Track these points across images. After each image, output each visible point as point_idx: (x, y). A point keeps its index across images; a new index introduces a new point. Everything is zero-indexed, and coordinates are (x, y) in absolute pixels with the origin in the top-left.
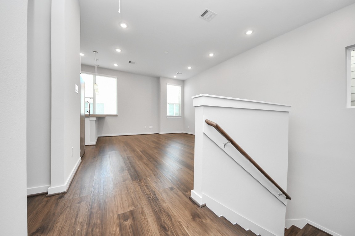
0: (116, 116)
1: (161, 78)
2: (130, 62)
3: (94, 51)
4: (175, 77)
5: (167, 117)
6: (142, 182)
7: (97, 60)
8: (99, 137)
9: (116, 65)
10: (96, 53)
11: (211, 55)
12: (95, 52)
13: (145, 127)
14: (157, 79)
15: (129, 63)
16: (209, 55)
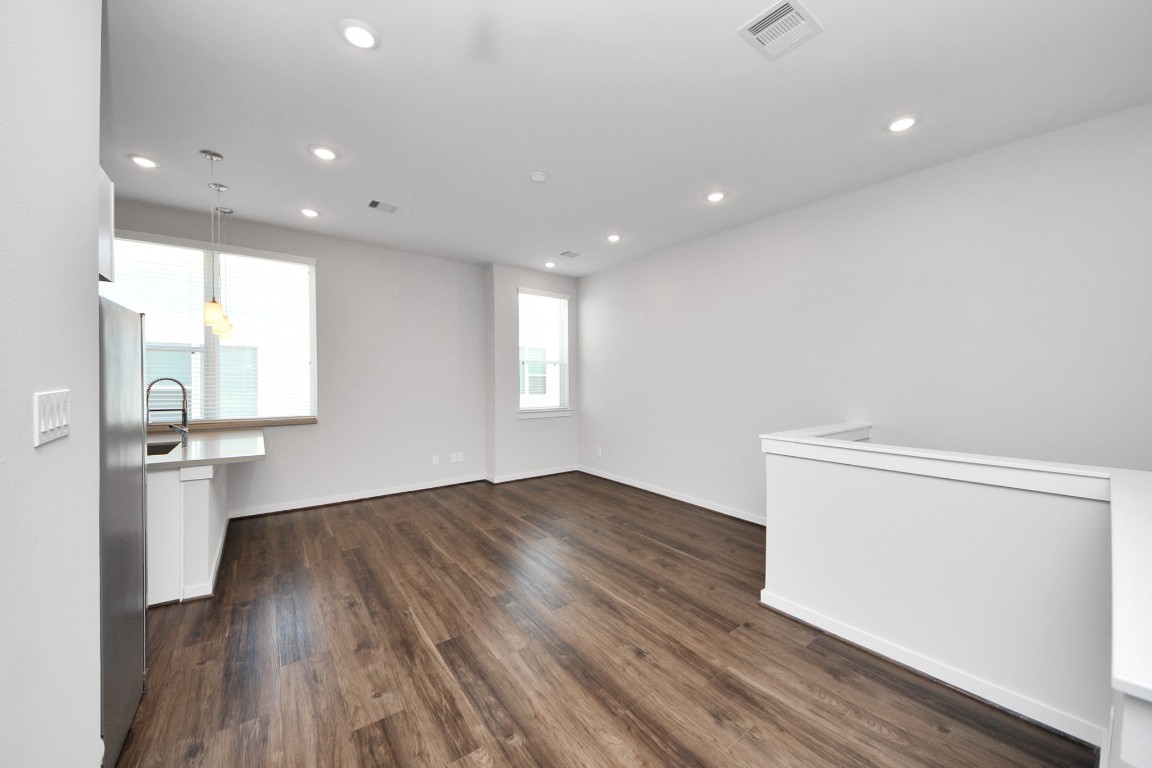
0: (310, 422)
1: (495, 268)
2: (374, 204)
3: (204, 152)
4: (550, 265)
5: (521, 416)
6: (417, 661)
7: (221, 189)
8: (232, 521)
9: (310, 213)
10: (215, 158)
11: (716, 197)
12: (208, 157)
13: (435, 460)
14: (484, 270)
15: (372, 209)
16: (705, 197)
